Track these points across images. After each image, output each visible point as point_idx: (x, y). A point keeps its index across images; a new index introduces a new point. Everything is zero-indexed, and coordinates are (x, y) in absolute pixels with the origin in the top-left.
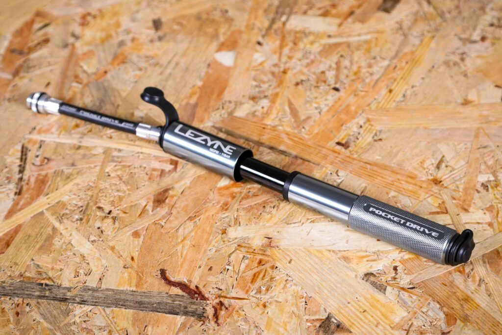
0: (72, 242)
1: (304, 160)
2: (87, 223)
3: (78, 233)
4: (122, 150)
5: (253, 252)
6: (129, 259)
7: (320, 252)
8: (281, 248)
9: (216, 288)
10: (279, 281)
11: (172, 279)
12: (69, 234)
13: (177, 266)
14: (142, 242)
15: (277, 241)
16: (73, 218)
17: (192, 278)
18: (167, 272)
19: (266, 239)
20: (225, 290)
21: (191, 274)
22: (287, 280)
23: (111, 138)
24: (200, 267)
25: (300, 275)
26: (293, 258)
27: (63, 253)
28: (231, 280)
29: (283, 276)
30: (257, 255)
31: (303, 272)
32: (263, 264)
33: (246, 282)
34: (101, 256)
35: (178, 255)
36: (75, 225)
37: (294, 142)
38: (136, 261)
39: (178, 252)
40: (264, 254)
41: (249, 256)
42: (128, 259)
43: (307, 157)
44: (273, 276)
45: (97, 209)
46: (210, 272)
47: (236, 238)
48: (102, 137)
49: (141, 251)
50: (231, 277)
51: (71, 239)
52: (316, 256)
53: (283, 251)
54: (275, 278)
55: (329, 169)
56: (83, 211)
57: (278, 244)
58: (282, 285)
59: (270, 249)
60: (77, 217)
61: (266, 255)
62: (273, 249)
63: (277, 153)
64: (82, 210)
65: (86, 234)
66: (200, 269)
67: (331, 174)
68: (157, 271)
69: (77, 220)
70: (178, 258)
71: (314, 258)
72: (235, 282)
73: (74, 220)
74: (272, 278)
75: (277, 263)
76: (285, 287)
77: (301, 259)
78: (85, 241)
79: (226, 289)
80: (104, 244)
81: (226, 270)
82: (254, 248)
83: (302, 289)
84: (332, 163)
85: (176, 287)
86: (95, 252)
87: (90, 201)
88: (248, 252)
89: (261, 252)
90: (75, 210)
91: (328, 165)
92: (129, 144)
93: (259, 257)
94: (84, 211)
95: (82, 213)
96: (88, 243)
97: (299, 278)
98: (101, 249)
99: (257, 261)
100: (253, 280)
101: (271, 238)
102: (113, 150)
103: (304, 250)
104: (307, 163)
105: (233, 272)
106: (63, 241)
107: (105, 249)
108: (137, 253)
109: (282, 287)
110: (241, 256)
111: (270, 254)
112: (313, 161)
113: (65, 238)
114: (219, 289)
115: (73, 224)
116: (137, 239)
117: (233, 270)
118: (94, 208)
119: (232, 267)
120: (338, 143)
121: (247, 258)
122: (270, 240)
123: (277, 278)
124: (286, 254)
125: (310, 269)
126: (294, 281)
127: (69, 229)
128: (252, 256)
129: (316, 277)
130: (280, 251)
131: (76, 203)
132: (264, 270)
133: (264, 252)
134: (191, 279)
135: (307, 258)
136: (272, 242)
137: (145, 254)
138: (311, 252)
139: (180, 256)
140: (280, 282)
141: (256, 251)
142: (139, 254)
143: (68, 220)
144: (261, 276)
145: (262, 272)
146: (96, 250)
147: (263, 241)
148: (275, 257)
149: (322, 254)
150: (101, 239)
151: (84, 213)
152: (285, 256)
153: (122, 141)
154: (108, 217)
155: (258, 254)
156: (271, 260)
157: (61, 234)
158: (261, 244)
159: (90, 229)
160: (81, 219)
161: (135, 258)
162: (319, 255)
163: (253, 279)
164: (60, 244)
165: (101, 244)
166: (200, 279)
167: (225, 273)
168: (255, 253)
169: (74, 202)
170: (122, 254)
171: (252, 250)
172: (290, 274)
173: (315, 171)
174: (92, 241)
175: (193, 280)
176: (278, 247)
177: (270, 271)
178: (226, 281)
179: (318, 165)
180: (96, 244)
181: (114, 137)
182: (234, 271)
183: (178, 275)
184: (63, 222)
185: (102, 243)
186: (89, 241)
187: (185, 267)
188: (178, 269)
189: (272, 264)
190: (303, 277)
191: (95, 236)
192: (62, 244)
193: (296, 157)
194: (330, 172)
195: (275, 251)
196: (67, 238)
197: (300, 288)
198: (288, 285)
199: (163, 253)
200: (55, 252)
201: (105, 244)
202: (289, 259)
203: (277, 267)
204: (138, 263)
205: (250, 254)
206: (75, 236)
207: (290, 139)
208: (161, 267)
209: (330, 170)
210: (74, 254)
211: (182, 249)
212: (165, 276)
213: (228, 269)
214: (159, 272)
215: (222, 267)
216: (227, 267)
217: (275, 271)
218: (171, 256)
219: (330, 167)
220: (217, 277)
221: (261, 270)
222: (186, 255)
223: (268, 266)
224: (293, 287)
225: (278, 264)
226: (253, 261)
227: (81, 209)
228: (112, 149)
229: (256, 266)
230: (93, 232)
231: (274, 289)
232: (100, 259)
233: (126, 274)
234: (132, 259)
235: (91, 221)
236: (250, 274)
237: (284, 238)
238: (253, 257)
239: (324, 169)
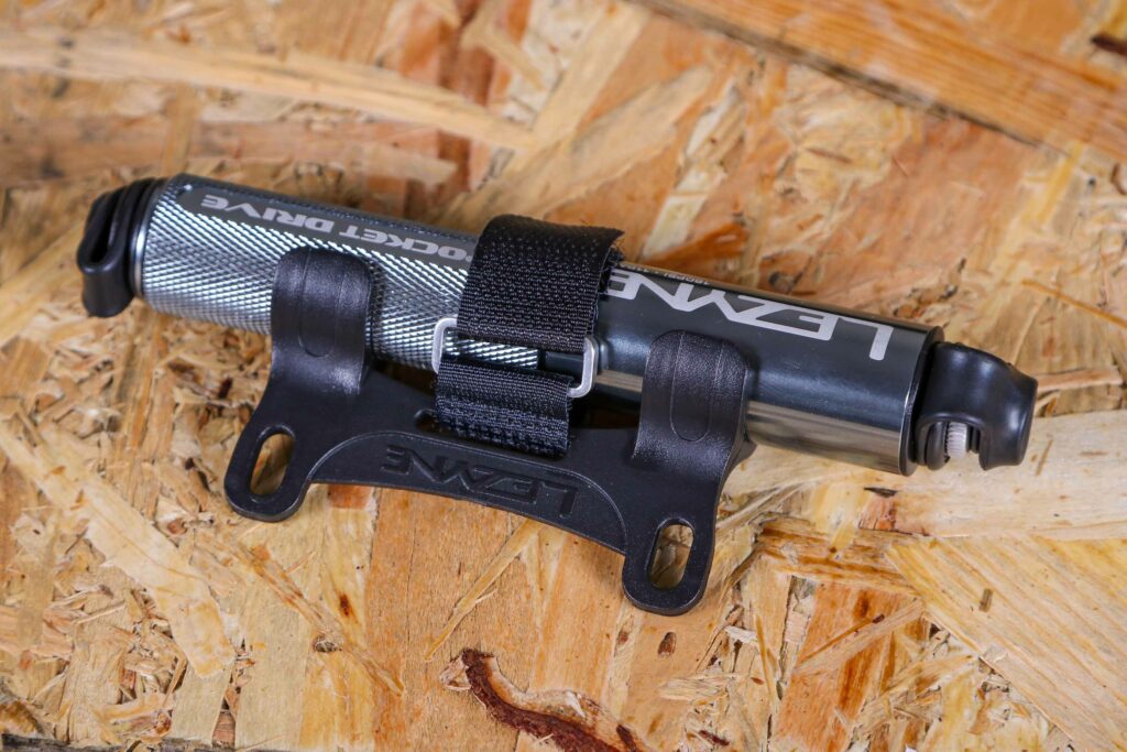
0: (89, 535)
1: (976, 123)
2: (141, 444)
3: (109, 489)
4: (239, 94)
5: (827, 562)
6: (332, 609)
7: (1101, 552)
8: (940, 538)
9: (704, 733)
10: (954, 693)
11: (519, 699)
12: (75, 495)
13: (531, 635)
14: (375, 526)
15: (917, 503)
16: (81, 418)
17: (599, 692)
18: (493, 662)
19: (872, 495)
20: (739, 746)
21: (592, 672)
22: (984, 689)
23: (185, 39)
24: (623, 637)
25: (1035, 662)
26: (998, 585)
27: (57, 584)
28: (756, 695)
29: (963, 669)
30: (846, 573)
31: (1045, 649)
32: (877, 614)
33: (817, 703)
34: (213, 594)
35: (527, 586)
36: (88, 450)
37: (926, 42)
38: (360, 614)
39: (524, 566)
40: (875, 570)
41: (813, 579)
42: (325, 604)
43: (984, 109)
44: (926, 674)
45: (172, 375)
46: (664, 659)
47: (751, 498)
48: (147, 35)
49: (374, 569)
50: (757, 681)
51: (86, 521)
52: (1085, 571)
53: (949, 553)
54: (933, 680)
55: (1083, 159)
56: (116, 383)
57: (922, 518)
58: (968, 714)
59: (895, 542)
60: (93, 413)
61: (883, 573)
62: (909, 541)
63: (862, 93)
64: (111, 381)
65: (141, 492)
66: (622, 647)
67: (1092, 182)
68: (453, 660)
69: (98, 429)
70: (528, 597)
71: (1079, 583)
72: (776, 706)
73: (85, 428)
74: (922, 682)
75: (932, 607)
76: (980, 724)
77: (1026, 588)
78: (139, 526)
79: (745, 740)
80: (220, 539)
81: (732, 647)
82: (831, 541)
83: (1053, 728)
84: (1088, 136)
85: (539, 735)
86: (188, 576)
87: (138, 340)
88: (807, 561)
89: (859, 561)
90: (81, 382)
91: (1073, 145)
92: (263, 69)
93: (856, 584)
94: (122, 386)
95: (113, 393)
96: (157, 536)
97: (1034, 676)
98: (212, 562)
99: (852, 603)
100: (848, 695)
101: (892, 493)
102: (203, 96)
103: (1033, 545)
104: (986, 136)
105: (759, 657)
106: (51, 529)
107: (226, 563)
108: (359, 577)
109: (970, 724)
110: (782, 579)
111: (899, 571)
112: (1010, 126)
113: (61, 512)
114: (716, 739)
115: (79, 446)
116: (352, 511)
117: (758, 645)
118: (159, 370)
119: (754, 636)
120: (1103, 42)
121: (810, 590)
122: (889, 501)
123: (945, 679)
124: (962, 565)
125: (1071, 635)
126: (1014, 694)
127: (70, 473)
128: (826, 579)
129: (1099, 671)
130: (936, 552)
131: (85, 350)
132: (887, 642)
133: (874, 557)
134: (593, 695)
135: (1053, 583)
136: (900, 510)
137: (393, 582)
138: (1063, 555)
139: (536, 590)
140: (960, 699)
141: (839, 556)
142: (369, 582)
143: (59, 430)
144: (876, 672)
145: (878, 651)
146: (190, 570)
147: (860, 504)
148: (919, 582)
149: (1111, 562)
150: (205, 517)
151: (121, 397)
152: (961, 573)
153: (233, 55)
154: (221, 409)
155: (851, 567)
156: (909, 594)
157: (40, 493)
158: (855, 524)
159: (157, 469)
160: (113, 425)
161: (356, 603)
162: (1100, 568)
163: (847, 688)
164: (41, 542)
165: (207, 540)
166: (631, 694)
167: (729, 661)
168: (839, 566)
169: (75, 344)
170: (298, 583)
171: (824, 554)
172: (995, 660)
173: (1026, 174)
174: (171, 528)
175: (603, 700)
176: (926, 535)
177: (907, 644)
178: (740, 698)
179: (1034, 142)
180: (186, 540)
181: (196, 35)
182: (765, 653)
183: (541, 680)
184: (43, 441)
185: (210, 532)
186: (156, 525)
187: (565, 638)
188: (537, 649)
189: (915, 617)
190: (1049, 674)
191: (180, 504)
192: (50, 546)
193: (941, 110)
194: (1086, 177)
195: (917, 551)
196: (68, 513)
197: (1045, 726)
198: (993, 715)
199: (467, 576)
200: (27, 580)
201: (225, 537)
202: (980, 593)
203: (934, 630)
204: (370, 625)
205: (819, 572)
206: (98, 503)
207: (903, 25)
208: (465, 641)
209: (1084, 168)
210: (106, 591)
211: (541, 553)
212: (487, 683)
213: (738, 645)
214: (460, 664)
215: (713, 634)
216: (735, 634)
217: (931, 644)
218: (499, 586)
219: (1084, 152)
220: (700, 684)
221: (874, 647)
222: (560, 582)
223: (897, 623)
224: (1016, 721)
225: (938, 616)
226: (833, 604)
227: (105, 377)
228: (198, 89)
229: (851, 625)
230: (168, 485)
231: (937, 735)
232: (215, 612)
233: (328, 681)
234: (344, 604)
235: (153, 429)
236: (831, 662)
237: (945, 492)
238: (833, 585)
239: (1062, 162)
